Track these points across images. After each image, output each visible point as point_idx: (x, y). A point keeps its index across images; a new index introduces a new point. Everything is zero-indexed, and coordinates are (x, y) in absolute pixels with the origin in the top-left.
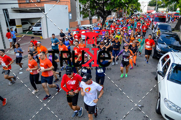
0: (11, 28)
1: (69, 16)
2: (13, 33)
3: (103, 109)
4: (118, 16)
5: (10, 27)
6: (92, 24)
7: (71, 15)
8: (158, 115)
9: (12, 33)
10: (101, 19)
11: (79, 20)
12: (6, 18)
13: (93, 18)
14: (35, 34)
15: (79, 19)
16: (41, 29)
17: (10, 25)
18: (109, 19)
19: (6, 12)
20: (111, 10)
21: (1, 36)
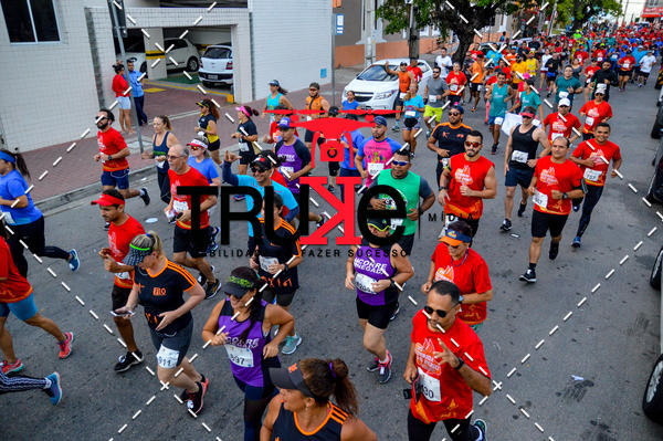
0: (128, 61)
1: (333, 22)
5: (125, 56)
7: (340, 20)
9: (130, 76)
12: (114, 24)
13: (421, 34)
14: (210, 85)
15: (372, 35)
18: (485, 41)
20: (496, 6)
21: (95, 87)
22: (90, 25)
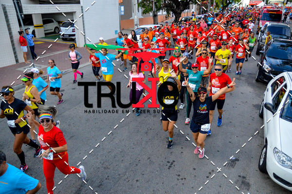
0: (26, 30)
1: (119, 10)
2: (29, 37)
3: (174, 161)
4: (200, 12)
5: (24, 28)
6: (157, 24)
7: (122, 8)
8: (262, 173)
9: (27, 37)
10: (173, 16)
12: (17, 13)
13: (158, 14)
14: (65, 39)
15: (137, 15)
16: (73, 31)
17: (24, 25)
18: (186, 16)
19: (18, 3)
20: (189, 1)
21: (10, 42)
22: (5, 13)
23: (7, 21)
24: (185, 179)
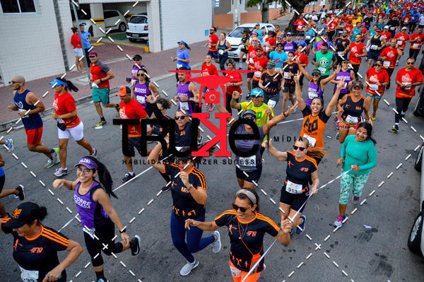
0: (81, 25)
2: (85, 36)
4: (333, 5)
5: (78, 22)
6: (268, 22)
8: (413, 253)
10: (291, 11)
11: (236, 10)
13: (270, 7)
14: (133, 41)
15: (238, 7)
16: (146, 28)
17: (79, 18)
21: (59, 43)
23: (57, 13)
24: (294, 251)
